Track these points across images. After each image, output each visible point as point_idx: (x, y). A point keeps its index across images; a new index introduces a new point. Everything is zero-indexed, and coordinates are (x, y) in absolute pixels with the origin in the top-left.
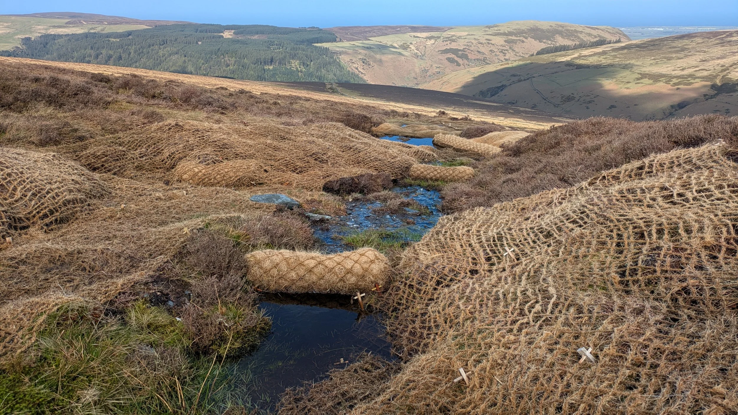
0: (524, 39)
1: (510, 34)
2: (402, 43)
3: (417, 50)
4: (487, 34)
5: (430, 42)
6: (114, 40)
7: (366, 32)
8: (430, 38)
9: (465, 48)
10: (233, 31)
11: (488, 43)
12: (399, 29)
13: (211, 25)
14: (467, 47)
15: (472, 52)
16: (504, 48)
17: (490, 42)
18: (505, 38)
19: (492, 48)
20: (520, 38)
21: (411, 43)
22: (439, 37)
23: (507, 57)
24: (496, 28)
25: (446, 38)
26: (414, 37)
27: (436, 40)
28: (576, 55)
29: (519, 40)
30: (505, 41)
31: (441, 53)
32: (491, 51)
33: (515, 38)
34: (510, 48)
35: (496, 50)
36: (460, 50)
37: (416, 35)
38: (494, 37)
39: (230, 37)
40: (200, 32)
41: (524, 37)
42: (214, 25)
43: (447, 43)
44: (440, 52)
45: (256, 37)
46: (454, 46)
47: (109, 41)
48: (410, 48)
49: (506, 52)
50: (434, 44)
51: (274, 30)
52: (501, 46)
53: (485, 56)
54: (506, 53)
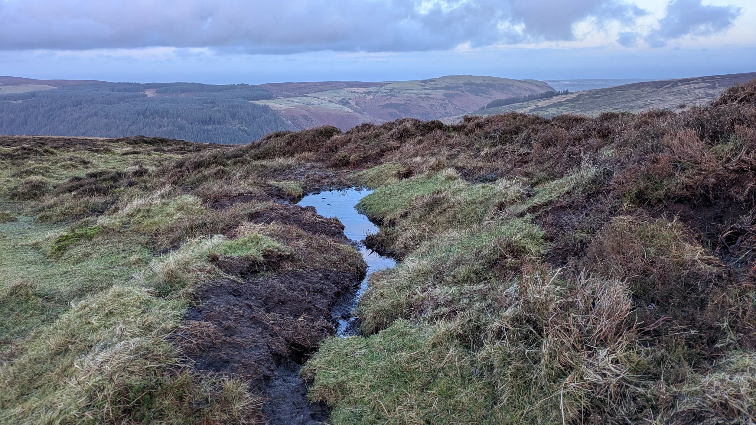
0: (461, 93)
1: (447, 88)
2: (340, 99)
3: (357, 105)
4: (425, 89)
5: (369, 98)
6: (15, 102)
7: (301, 88)
8: (369, 93)
9: (407, 103)
10: (155, 90)
11: (428, 97)
12: (334, 85)
13: (128, 83)
14: (408, 102)
15: (414, 107)
16: (443, 102)
17: (429, 96)
18: (443, 92)
19: (433, 102)
20: (457, 92)
21: (350, 99)
22: (378, 92)
23: (447, 111)
24: (432, 83)
25: (385, 93)
26: (352, 92)
27: (374, 96)
28: (533, 107)
29: (457, 94)
30: (444, 95)
31: (383, 108)
32: (431, 105)
33: (453, 92)
34: (450, 102)
35: (436, 104)
36: (401, 105)
37: (353, 91)
38: (432, 91)
39: (153, 96)
40: (118, 91)
41: (461, 91)
42: (131, 83)
43: (386, 98)
44: (381, 107)
45: (183, 95)
46: (394, 101)
47: (8, 103)
48: (350, 103)
49: (446, 105)
50: (373, 99)
51: (202, 88)
52: (441, 99)
53: (426, 110)
54: (446, 107)
